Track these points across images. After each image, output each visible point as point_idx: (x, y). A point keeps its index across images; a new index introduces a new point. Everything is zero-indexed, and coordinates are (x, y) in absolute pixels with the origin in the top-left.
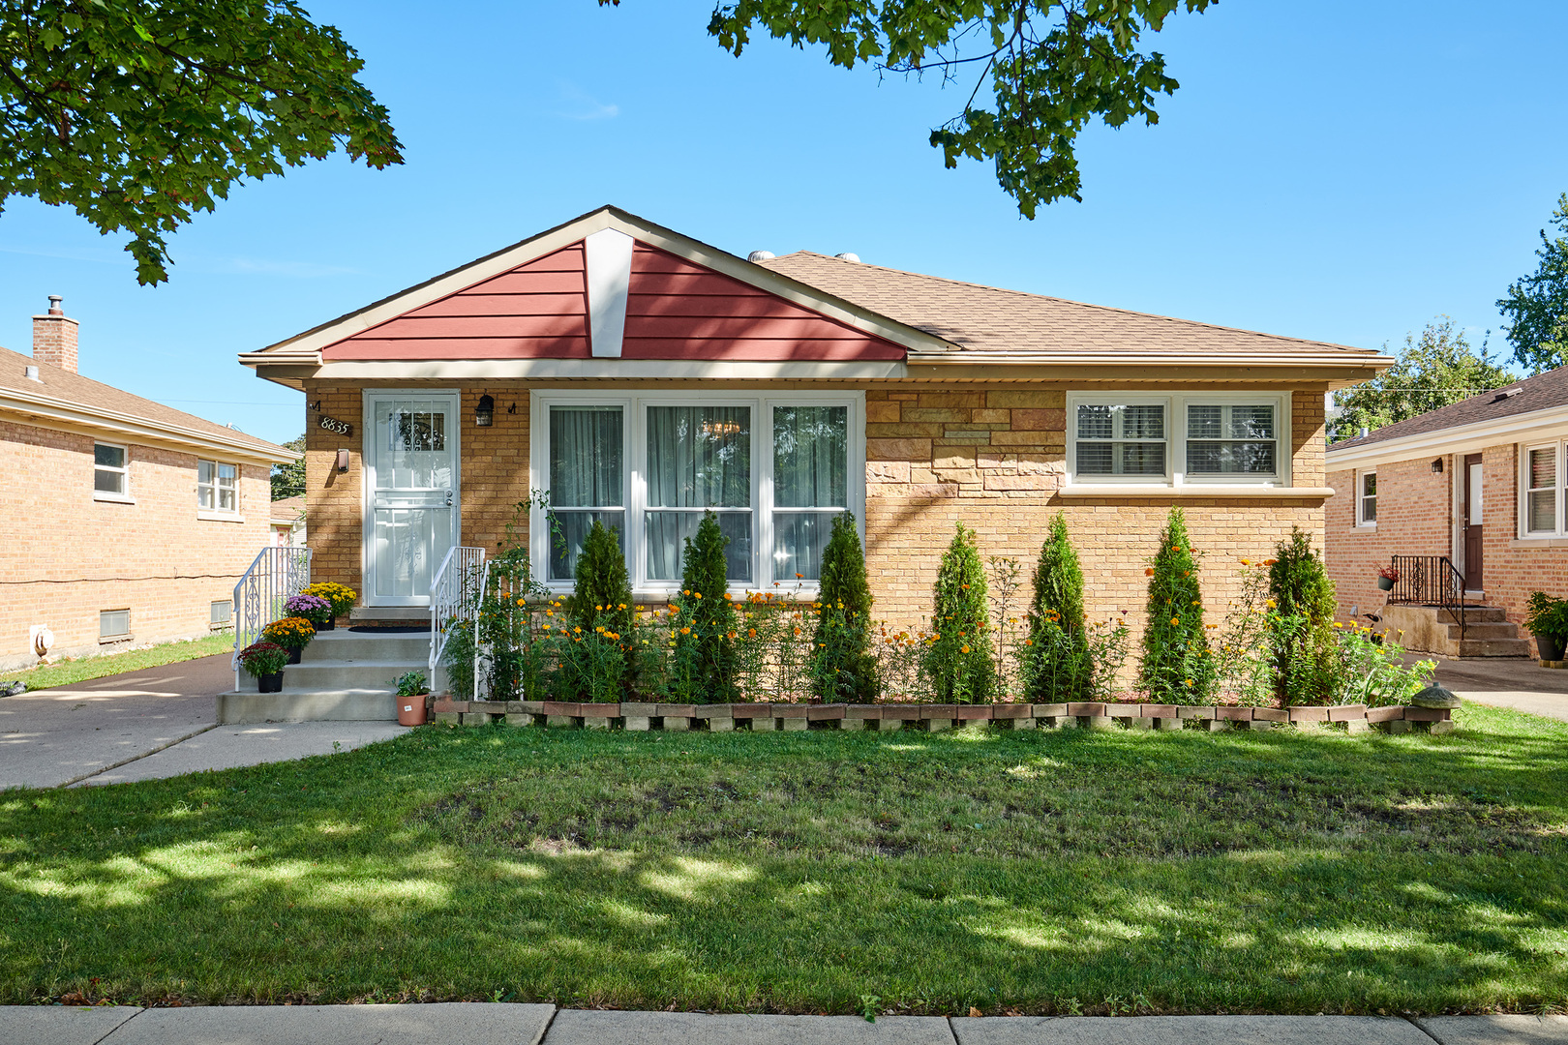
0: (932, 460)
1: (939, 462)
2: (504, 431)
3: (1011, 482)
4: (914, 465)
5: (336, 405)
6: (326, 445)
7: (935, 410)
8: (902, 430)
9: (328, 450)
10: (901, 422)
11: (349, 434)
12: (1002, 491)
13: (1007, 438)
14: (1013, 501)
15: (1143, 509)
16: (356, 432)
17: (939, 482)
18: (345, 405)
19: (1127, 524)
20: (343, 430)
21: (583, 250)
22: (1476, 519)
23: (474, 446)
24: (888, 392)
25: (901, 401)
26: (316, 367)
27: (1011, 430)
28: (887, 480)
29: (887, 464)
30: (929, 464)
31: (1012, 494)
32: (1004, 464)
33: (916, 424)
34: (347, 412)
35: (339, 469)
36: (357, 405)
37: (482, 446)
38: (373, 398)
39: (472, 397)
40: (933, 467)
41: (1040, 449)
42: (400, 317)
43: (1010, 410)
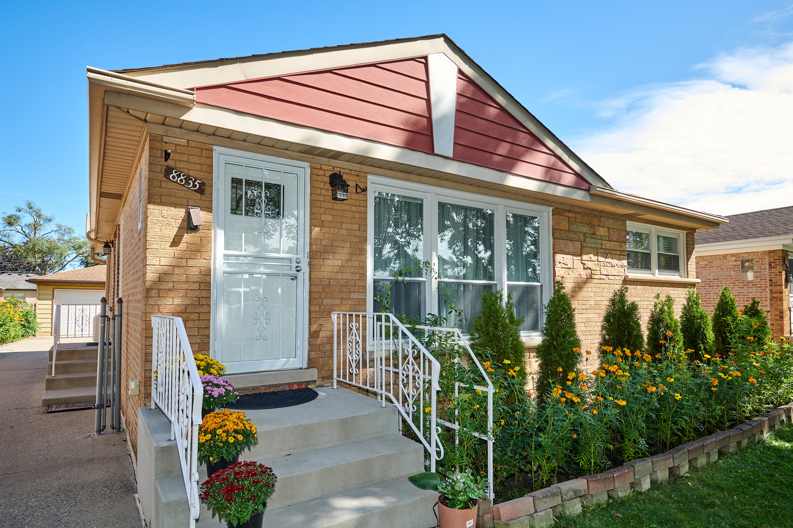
0: (581, 255)
1: (585, 257)
2: (348, 208)
3: (609, 271)
4: (575, 258)
5: (185, 158)
6: (173, 199)
7: (582, 225)
8: (571, 235)
9: (176, 205)
10: (569, 231)
11: (201, 191)
12: (607, 275)
13: (608, 245)
14: (611, 282)
15: (651, 288)
16: (207, 188)
17: (584, 268)
18: (196, 160)
19: (646, 296)
20: (195, 186)
21: (426, 65)
23: (324, 217)
24: (565, 210)
25: (569, 217)
26: (184, 106)
27: (609, 241)
28: (564, 266)
29: (564, 256)
30: (579, 258)
31: (610, 277)
32: (607, 260)
33: (575, 232)
34: (199, 167)
35: (189, 226)
36: (208, 161)
37: (330, 218)
38: (223, 159)
39: (322, 172)
40: (582, 260)
41: (619, 252)
42: (279, 78)
43: (609, 228)
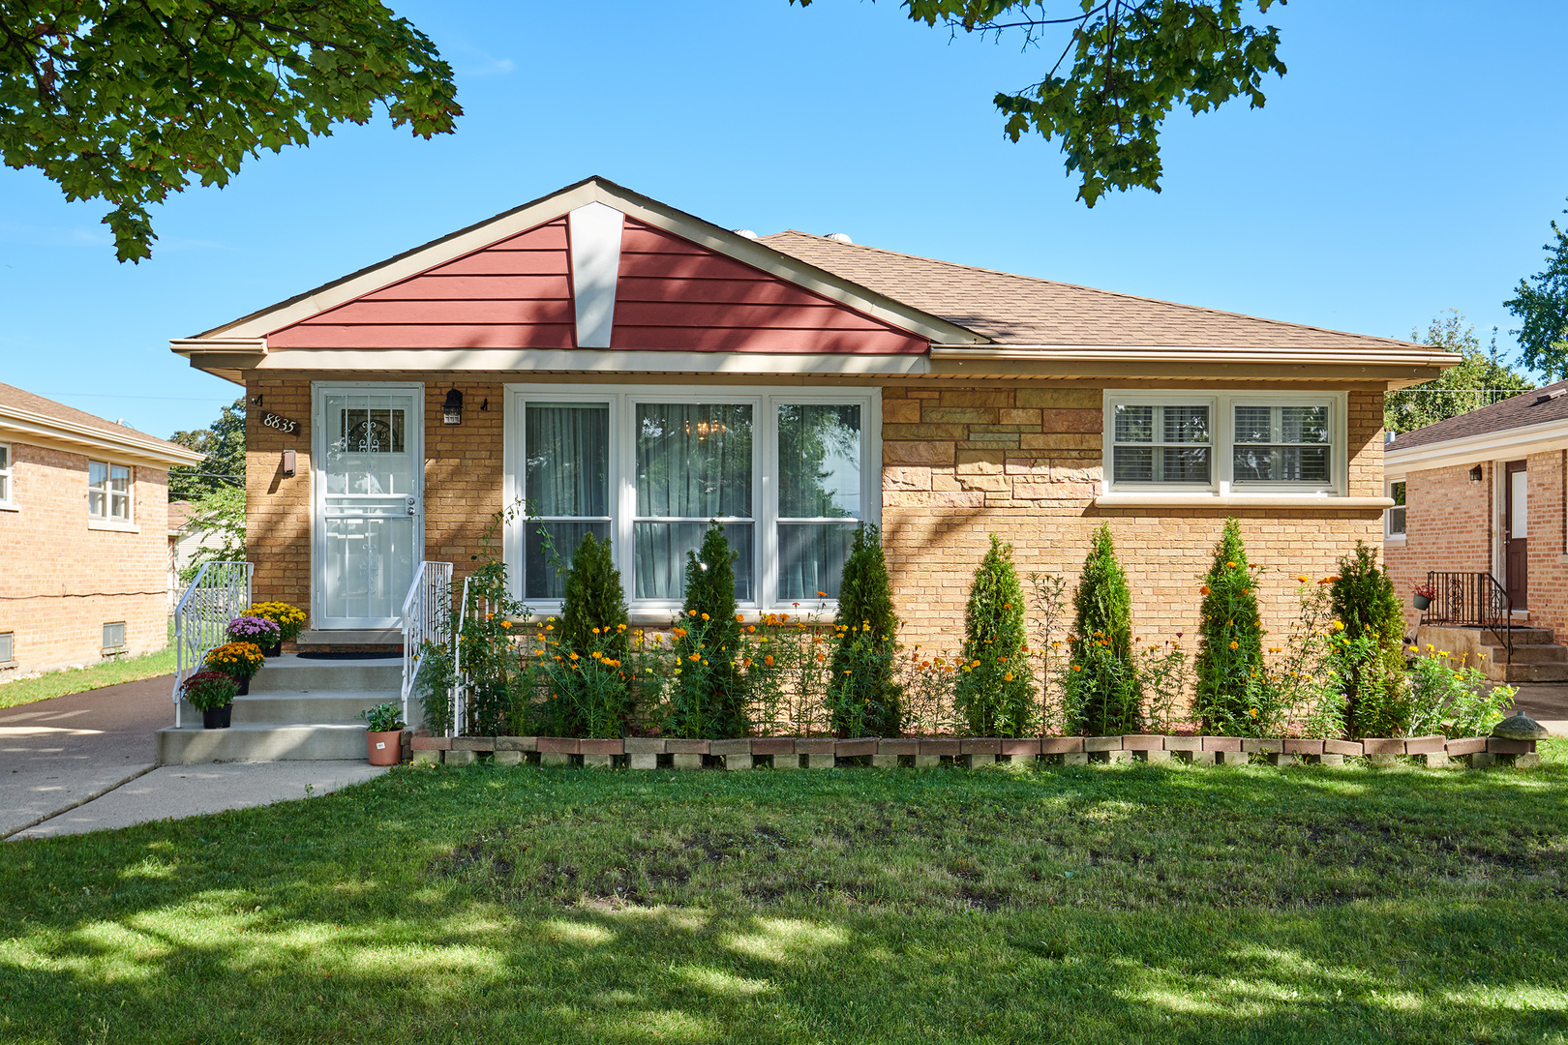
0: (955, 466)
1: (963, 468)
2: (475, 431)
3: (1043, 491)
4: (935, 471)
5: (280, 399)
6: (269, 445)
7: (959, 410)
8: (923, 431)
9: (272, 450)
10: (921, 423)
11: (296, 432)
12: (1032, 500)
13: (1038, 441)
14: (1049, 512)
15: (1187, 520)
16: (304, 430)
17: (963, 489)
18: (291, 399)
19: (1169, 537)
20: (289, 428)
21: (567, 227)
22: (1519, 531)
23: (440, 447)
24: (907, 389)
25: (921, 400)
26: (259, 356)
27: (1042, 433)
28: (905, 487)
29: (906, 469)
30: (952, 470)
31: (1043, 503)
32: (1035, 470)
33: (938, 425)
34: (294, 407)
35: (283, 473)
36: (305, 399)
37: (449, 447)
38: (326, 392)
39: (437, 391)
40: (956, 473)
41: (1075, 454)
42: (357, 300)
43: (1042, 410)
